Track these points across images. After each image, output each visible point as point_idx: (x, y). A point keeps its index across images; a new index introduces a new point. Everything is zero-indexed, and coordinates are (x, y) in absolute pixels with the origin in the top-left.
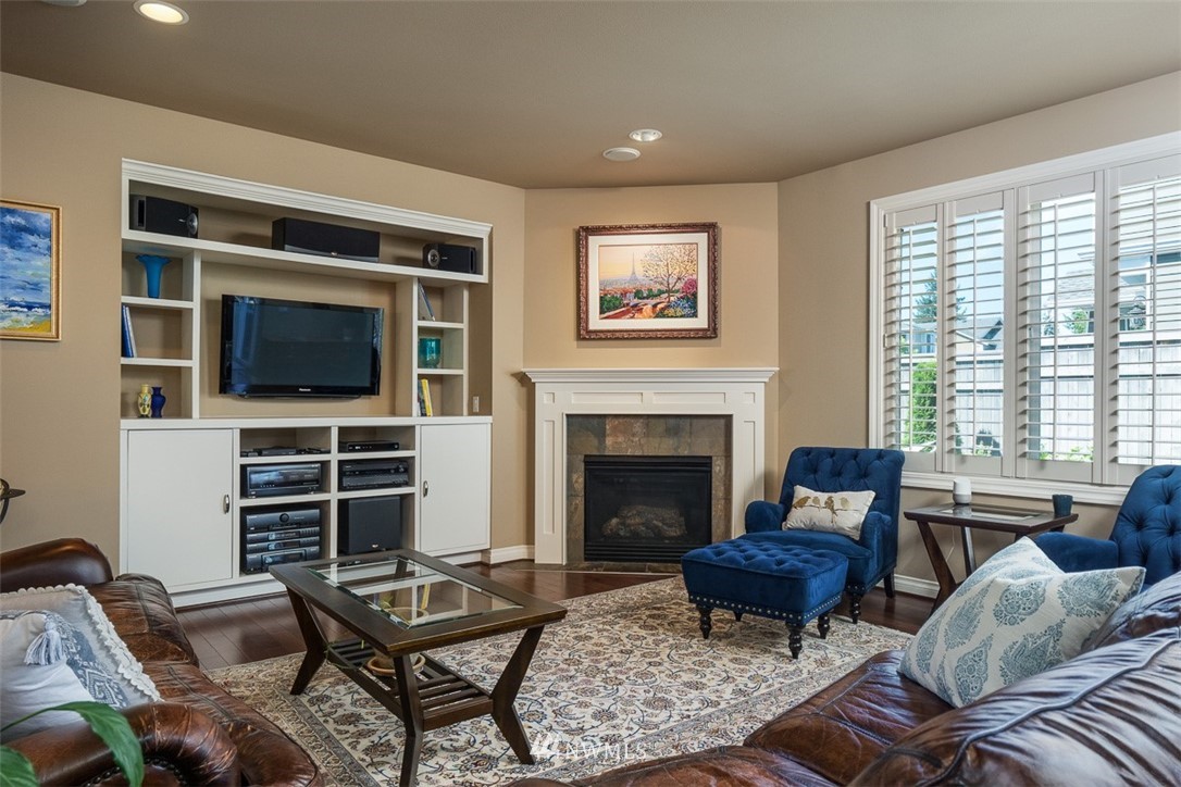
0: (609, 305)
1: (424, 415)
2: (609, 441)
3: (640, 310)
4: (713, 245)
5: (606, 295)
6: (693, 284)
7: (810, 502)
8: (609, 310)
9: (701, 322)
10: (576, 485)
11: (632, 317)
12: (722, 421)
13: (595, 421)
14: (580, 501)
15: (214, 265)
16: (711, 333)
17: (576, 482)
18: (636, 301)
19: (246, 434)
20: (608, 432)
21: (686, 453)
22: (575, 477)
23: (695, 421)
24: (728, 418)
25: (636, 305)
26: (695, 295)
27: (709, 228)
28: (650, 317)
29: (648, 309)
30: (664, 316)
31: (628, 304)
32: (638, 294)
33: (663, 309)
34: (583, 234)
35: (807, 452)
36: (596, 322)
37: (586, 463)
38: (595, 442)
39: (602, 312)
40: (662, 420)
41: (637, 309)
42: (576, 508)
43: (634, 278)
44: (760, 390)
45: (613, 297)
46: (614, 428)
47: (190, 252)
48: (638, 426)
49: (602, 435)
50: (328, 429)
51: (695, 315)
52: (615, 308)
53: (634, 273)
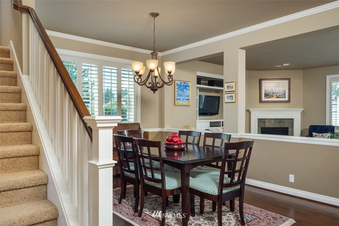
0: (266, 95)
2: (266, 124)
3: (273, 97)
4: (290, 82)
5: (266, 93)
6: (285, 91)
7: (318, 135)
8: (266, 96)
9: (287, 99)
11: (271, 98)
12: (292, 120)
13: (263, 120)
16: (289, 101)
18: (272, 94)
19: (211, 123)
20: (266, 122)
21: (283, 127)
23: (285, 120)
24: (293, 119)
26: (285, 93)
27: (289, 79)
28: (275, 98)
29: (275, 96)
30: (278, 98)
32: (273, 93)
33: (278, 96)
34: (261, 80)
35: (313, 126)
36: (264, 99)
37: (261, 129)
38: (263, 124)
39: (265, 97)
40: (278, 120)
41: (273, 96)
44: (300, 114)
46: (268, 121)
48: (273, 121)
50: (220, 122)
51: (285, 98)
52: (268, 96)
53: (272, 89)
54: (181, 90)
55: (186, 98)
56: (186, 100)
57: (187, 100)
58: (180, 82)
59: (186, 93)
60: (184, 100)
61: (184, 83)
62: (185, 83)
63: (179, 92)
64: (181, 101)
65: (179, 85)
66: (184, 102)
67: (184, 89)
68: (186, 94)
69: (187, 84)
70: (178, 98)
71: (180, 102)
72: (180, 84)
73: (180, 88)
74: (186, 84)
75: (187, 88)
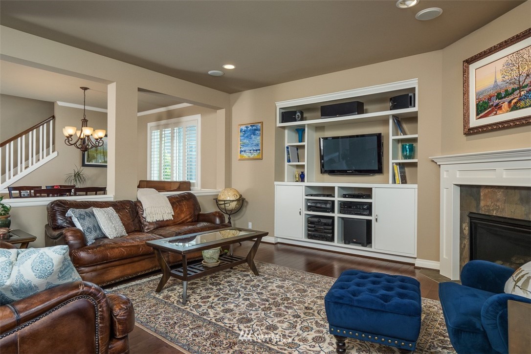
0: (481, 108)
1: (395, 183)
2: (482, 204)
3: (500, 108)
5: (479, 102)
8: (481, 112)
10: (464, 231)
11: (496, 114)
13: (475, 190)
14: (467, 242)
15: (319, 128)
17: (465, 229)
18: (497, 101)
20: (482, 198)
22: (464, 225)
25: (497, 105)
28: (507, 111)
29: (506, 103)
30: (516, 109)
31: (492, 105)
32: (499, 96)
34: (466, 64)
36: (475, 122)
37: (470, 218)
38: (474, 204)
39: (478, 114)
41: (498, 107)
42: (464, 247)
43: (496, 85)
45: (483, 102)
47: (304, 126)
48: (500, 195)
49: (478, 200)
50: (334, 188)
52: (485, 109)
53: (496, 81)
54: (247, 137)
55: (254, 149)
56: (254, 150)
57: (257, 151)
58: (245, 126)
59: (254, 140)
60: (252, 151)
61: (251, 126)
62: (254, 126)
63: (244, 141)
64: (247, 153)
65: (244, 131)
66: (252, 155)
67: (251, 134)
68: (254, 143)
69: (256, 126)
70: (242, 149)
71: (245, 155)
72: (246, 128)
73: (246, 135)
74: (255, 128)
75: (257, 132)
